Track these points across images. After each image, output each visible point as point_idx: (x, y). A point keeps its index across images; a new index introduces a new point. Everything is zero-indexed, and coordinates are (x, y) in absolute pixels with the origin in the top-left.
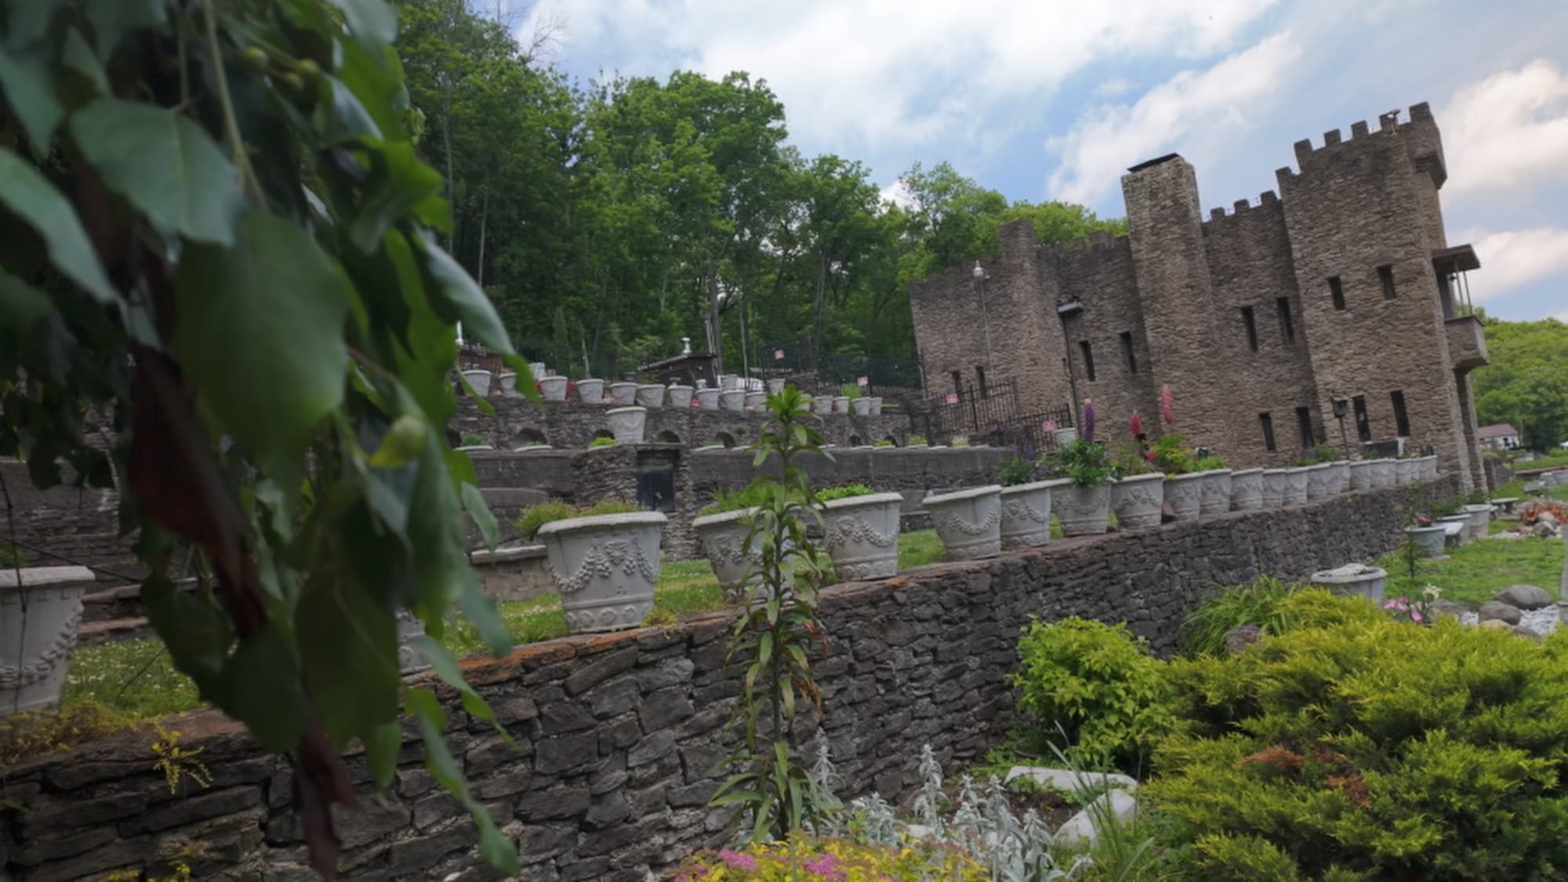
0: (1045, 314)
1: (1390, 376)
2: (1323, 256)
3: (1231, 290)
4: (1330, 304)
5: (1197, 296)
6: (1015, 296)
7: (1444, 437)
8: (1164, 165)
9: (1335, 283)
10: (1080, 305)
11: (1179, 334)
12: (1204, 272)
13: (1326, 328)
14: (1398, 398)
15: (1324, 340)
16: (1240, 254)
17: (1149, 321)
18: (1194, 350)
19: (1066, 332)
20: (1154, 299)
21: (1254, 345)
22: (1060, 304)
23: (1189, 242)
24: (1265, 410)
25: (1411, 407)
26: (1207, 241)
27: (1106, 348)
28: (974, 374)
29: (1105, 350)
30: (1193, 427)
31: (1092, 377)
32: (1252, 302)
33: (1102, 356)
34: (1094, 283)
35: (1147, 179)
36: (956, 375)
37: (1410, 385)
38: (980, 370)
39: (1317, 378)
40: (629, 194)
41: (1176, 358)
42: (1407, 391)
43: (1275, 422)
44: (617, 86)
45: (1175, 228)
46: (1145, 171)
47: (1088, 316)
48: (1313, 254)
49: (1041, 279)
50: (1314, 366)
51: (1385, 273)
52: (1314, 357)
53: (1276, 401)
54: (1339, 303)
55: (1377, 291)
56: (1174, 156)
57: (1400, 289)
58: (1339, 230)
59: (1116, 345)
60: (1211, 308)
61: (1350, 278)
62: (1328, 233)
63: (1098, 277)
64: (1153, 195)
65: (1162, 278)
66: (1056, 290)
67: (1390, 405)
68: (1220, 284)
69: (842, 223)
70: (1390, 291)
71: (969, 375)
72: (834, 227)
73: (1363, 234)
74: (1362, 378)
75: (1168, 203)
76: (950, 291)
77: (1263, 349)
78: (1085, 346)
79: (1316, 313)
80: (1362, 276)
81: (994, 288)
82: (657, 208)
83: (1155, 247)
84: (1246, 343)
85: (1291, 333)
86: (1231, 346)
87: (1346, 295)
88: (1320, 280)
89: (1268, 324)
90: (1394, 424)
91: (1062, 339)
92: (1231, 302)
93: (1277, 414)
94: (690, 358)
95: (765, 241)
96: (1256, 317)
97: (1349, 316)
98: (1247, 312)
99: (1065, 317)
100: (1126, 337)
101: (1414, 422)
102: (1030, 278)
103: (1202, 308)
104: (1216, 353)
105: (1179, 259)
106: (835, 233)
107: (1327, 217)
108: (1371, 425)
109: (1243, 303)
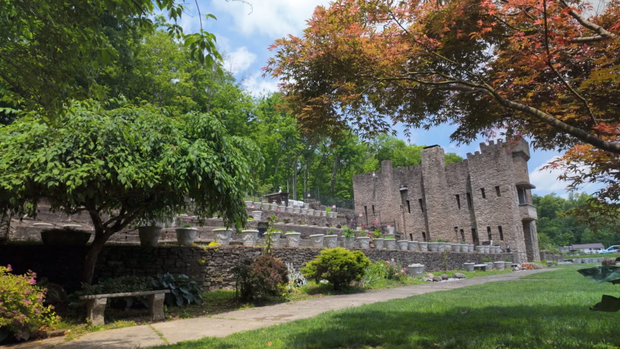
0: (395, 190)
1: (498, 221)
2: (479, 181)
3: (453, 189)
4: (481, 196)
5: (441, 190)
6: (385, 184)
7: (513, 242)
8: (433, 148)
9: (483, 190)
10: (407, 188)
11: (435, 201)
12: (444, 182)
13: (480, 204)
14: (500, 228)
15: (479, 207)
16: (456, 178)
17: (427, 196)
18: (440, 207)
19: (402, 197)
20: (429, 189)
21: (459, 207)
22: (401, 187)
23: (440, 172)
24: (462, 228)
25: (504, 231)
26: (446, 173)
27: (415, 203)
28: (371, 207)
29: (414, 204)
30: (438, 232)
31: (410, 212)
32: (459, 193)
33: (413, 206)
34: (412, 182)
35: (428, 152)
36: (366, 207)
37: (504, 224)
38: (373, 206)
39: (476, 219)
40: (269, 132)
41: (434, 209)
42: (503, 226)
43: (465, 232)
44: (269, 95)
45: (436, 168)
46: (428, 149)
47: (409, 193)
48: (477, 180)
49: (394, 179)
50: (476, 215)
51: (497, 188)
52: (476, 213)
53: (465, 226)
54: (484, 196)
55: (495, 194)
56: (437, 145)
57: (502, 194)
58: (484, 174)
59: (418, 203)
60: (447, 194)
61: (487, 189)
62: (481, 174)
63: (413, 180)
64: (429, 157)
65: (431, 183)
66: (400, 183)
67: (498, 230)
68: (450, 186)
69: (344, 147)
70: (499, 195)
71: (369, 207)
72: (341, 148)
73: (491, 176)
74: (490, 221)
75: (434, 160)
76: (365, 180)
77: (462, 208)
78: (408, 202)
79: (477, 198)
80: (490, 189)
81: (379, 180)
82: (278, 138)
83: (430, 173)
84: (457, 206)
85: (471, 204)
86: (452, 207)
87: (486, 194)
88: (478, 188)
89: (464, 201)
90: (499, 236)
91: (401, 199)
92: (453, 193)
93: (465, 230)
94: (281, 194)
95: (317, 150)
96: (460, 198)
97: (486, 201)
98: (458, 196)
99: (403, 192)
100: (420, 200)
101: (504, 236)
102: (390, 179)
103: (443, 194)
104: (447, 208)
105: (437, 178)
106: (342, 150)
107: (481, 169)
108: (492, 236)
109: (457, 193)
